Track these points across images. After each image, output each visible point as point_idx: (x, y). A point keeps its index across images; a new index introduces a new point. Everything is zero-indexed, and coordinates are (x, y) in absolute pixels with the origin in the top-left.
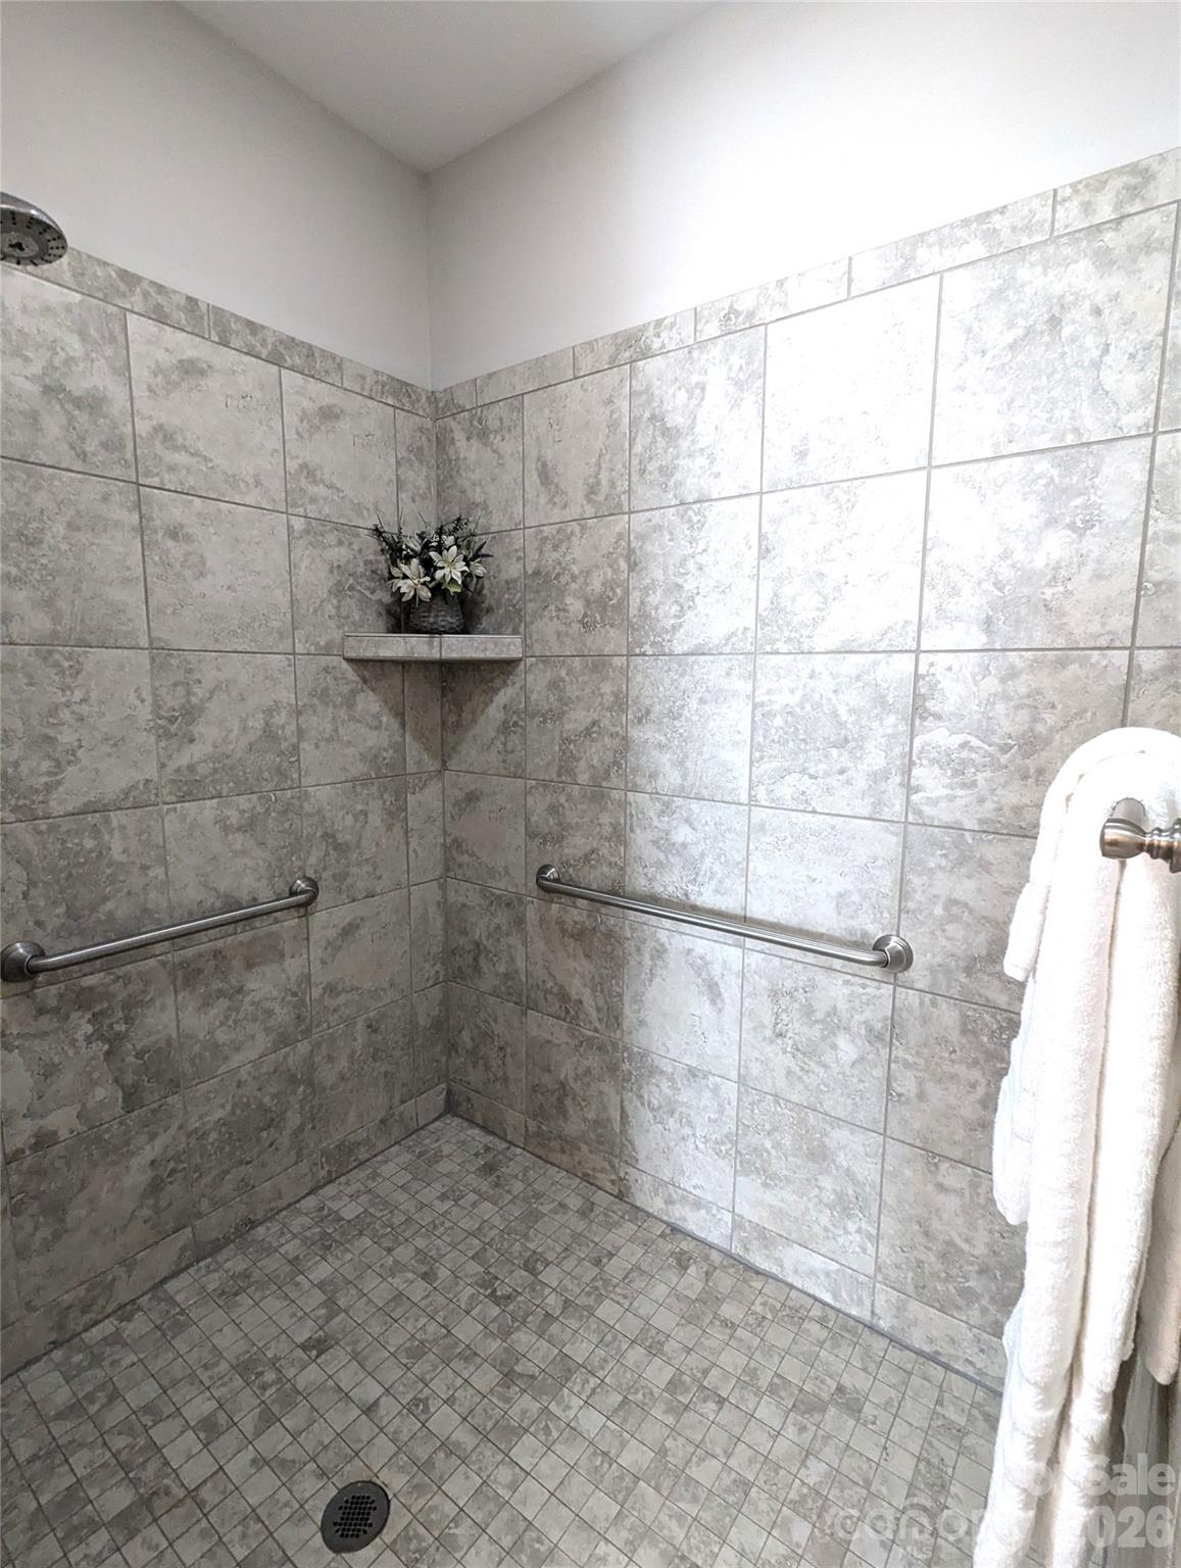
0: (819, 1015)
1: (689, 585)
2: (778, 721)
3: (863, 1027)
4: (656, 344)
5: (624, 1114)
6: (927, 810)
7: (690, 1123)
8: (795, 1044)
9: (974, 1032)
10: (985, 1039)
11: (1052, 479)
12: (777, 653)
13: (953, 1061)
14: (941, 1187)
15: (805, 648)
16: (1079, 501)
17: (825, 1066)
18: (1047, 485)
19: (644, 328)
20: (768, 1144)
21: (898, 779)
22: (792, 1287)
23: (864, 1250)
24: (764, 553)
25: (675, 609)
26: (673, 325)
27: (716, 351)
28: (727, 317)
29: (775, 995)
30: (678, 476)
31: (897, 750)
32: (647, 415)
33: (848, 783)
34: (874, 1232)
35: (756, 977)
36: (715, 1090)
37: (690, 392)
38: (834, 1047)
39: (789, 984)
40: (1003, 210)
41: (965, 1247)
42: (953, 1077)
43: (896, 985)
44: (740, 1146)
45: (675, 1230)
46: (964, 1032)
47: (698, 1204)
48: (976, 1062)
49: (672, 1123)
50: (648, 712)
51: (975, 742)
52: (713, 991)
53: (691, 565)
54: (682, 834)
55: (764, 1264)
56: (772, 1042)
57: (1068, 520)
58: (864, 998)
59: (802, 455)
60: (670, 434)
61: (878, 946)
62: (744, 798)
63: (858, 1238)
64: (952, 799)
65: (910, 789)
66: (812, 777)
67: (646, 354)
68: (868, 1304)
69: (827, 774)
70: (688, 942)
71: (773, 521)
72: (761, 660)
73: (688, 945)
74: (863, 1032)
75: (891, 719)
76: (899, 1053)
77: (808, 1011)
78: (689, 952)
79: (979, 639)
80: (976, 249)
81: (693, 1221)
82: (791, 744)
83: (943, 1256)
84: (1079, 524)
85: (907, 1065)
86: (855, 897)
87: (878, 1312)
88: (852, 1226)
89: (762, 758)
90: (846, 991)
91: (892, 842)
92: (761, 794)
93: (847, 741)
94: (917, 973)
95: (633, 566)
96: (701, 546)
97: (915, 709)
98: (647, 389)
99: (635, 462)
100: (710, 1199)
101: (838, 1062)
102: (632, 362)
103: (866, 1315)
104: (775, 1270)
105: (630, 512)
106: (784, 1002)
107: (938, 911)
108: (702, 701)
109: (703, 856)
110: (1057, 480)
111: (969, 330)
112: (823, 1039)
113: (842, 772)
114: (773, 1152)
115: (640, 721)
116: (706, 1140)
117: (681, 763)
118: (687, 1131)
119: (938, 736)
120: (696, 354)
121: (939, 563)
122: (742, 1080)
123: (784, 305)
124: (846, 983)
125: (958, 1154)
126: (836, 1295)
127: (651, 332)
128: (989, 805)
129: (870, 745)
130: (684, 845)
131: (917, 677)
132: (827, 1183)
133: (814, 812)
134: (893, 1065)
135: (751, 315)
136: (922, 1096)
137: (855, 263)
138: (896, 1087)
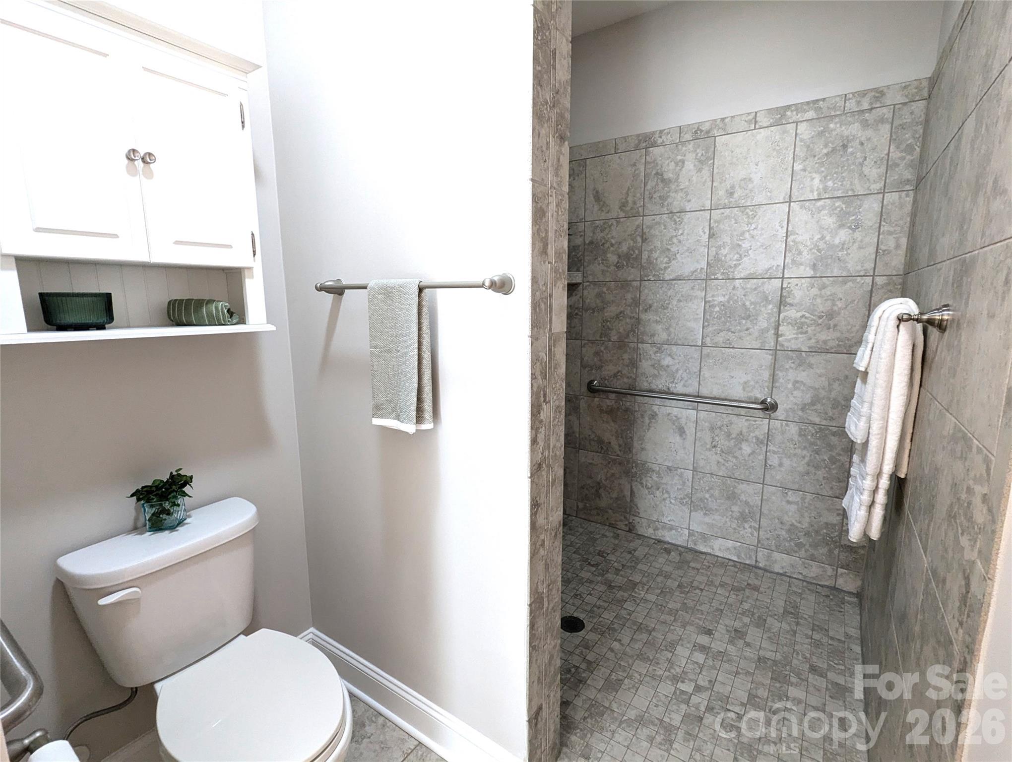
0: (733, 436)
1: (674, 249)
2: (717, 309)
3: (754, 438)
4: (660, 141)
5: (632, 492)
6: (786, 344)
7: (668, 492)
8: (722, 449)
9: (804, 435)
10: (809, 437)
11: (842, 209)
12: (717, 279)
13: (795, 448)
14: (789, 502)
15: (731, 277)
16: (853, 218)
17: (736, 458)
18: (840, 211)
19: (654, 133)
20: (707, 496)
21: (773, 332)
22: (718, 556)
23: (752, 535)
24: (711, 236)
25: (666, 259)
26: (668, 133)
27: (690, 146)
28: (696, 132)
29: (712, 429)
30: (669, 200)
31: (773, 320)
32: (654, 172)
33: (750, 334)
34: (757, 526)
35: (703, 422)
36: (681, 476)
37: (677, 164)
38: (740, 449)
39: (719, 424)
40: (824, 100)
41: (799, 525)
42: (795, 455)
43: (770, 419)
44: (693, 499)
45: (659, 541)
46: (800, 435)
47: (671, 528)
48: (805, 448)
49: (658, 493)
50: (650, 306)
51: (807, 315)
52: (681, 431)
53: (675, 240)
54: (667, 361)
55: (704, 550)
56: (710, 450)
57: (849, 225)
58: (755, 426)
59: (732, 194)
60: (666, 182)
61: (763, 402)
62: (700, 343)
63: (750, 530)
64: (796, 339)
65: (777, 335)
66: (733, 332)
67: (654, 145)
68: (754, 559)
69: (740, 331)
70: (669, 410)
71: (715, 222)
72: (709, 282)
73: (670, 411)
74: (754, 441)
75: (770, 306)
76: (771, 447)
77: (729, 435)
78: (669, 414)
79: (810, 272)
80: (811, 114)
81: (669, 537)
82: (723, 319)
83: (789, 531)
84: (853, 227)
85: (774, 453)
86: (752, 383)
87: (758, 560)
88: (747, 526)
89: (709, 325)
90: (746, 424)
91: (768, 358)
92: (708, 341)
93: (749, 316)
94: (780, 413)
95: (644, 240)
96: (680, 232)
97: (781, 302)
98: (655, 160)
99: (647, 193)
100: (677, 525)
101: (742, 455)
102: (646, 148)
103: (753, 563)
104: (709, 551)
105: (644, 216)
106: (717, 432)
107: (790, 386)
108: (679, 301)
109: (677, 370)
110: (844, 209)
111: (808, 147)
112: (735, 445)
113: (747, 330)
114: (710, 499)
115: (646, 311)
116: (676, 498)
117: (668, 329)
118: (666, 495)
119: (791, 313)
120: (680, 147)
121: (793, 241)
122: (695, 470)
123: (724, 130)
124: (747, 420)
125: (796, 487)
126: (738, 557)
127: (657, 135)
128: (813, 341)
129: (760, 318)
130: (668, 366)
131: (782, 288)
132: (735, 509)
133: (733, 348)
134: (768, 453)
135: (708, 132)
136: (781, 465)
137: (758, 115)
138: (769, 462)
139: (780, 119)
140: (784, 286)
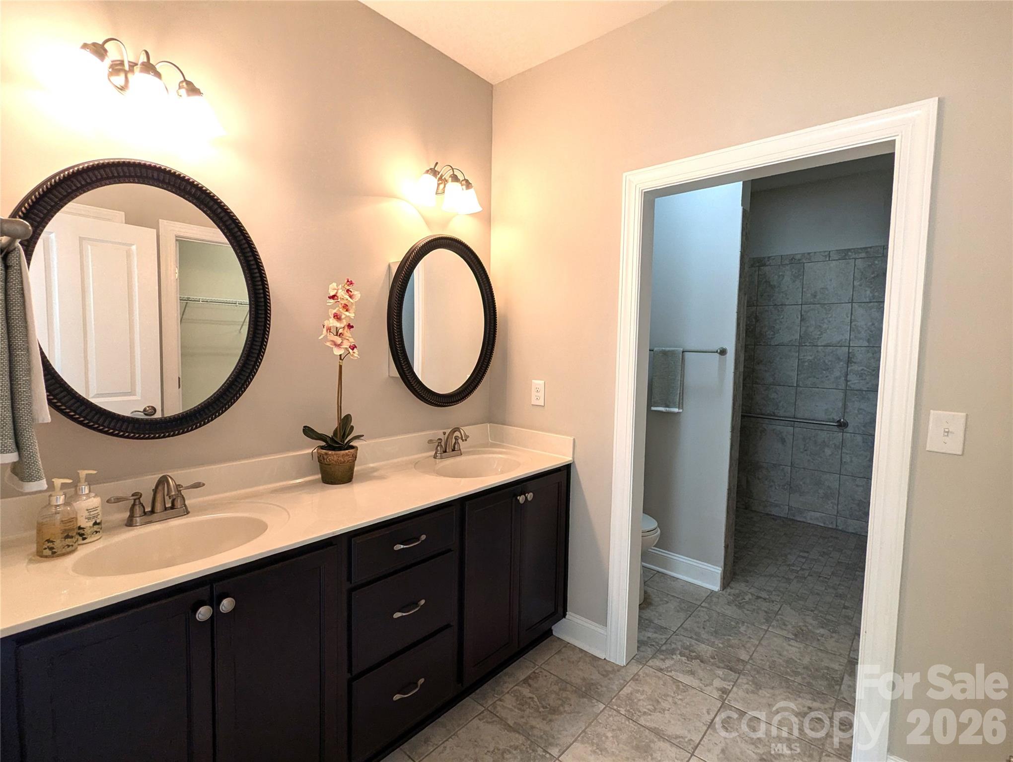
0: (819, 443)
1: (777, 327)
2: (806, 364)
3: (833, 445)
4: (768, 263)
5: (748, 482)
6: (852, 386)
7: (773, 481)
8: (811, 452)
12: (806, 346)
13: (861, 451)
14: (857, 486)
15: (815, 344)
17: (821, 457)
19: (764, 258)
20: (801, 483)
21: (843, 378)
22: (810, 523)
23: (833, 507)
24: (802, 319)
25: (772, 333)
26: (773, 259)
27: (788, 267)
28: (792, 259)
29: (804, 439)
30: (774, 297)
31: (843, 371)
32: (764, 280)
33: (829, 380)
34: (836, 502)
35: (798, 435)
36: (783, 470)
37: (779, 276)
38: (824, 452)
39: (809, 435)
40: (871, 248)
41: (865, 501)
42: (860, 455)
43: (843, 432)
44: (792, 485)
45: (767, 514)
46: (863, 442)
47: (776, 506)
49: (766, 482)
50: (761, 361)
52: (783, 441)
53: (778, 321)
54: (774, 396)
55: (800, 519)
56: (803, 453)
58: (833, 437)
59: (815, 296)
60: (773, 287)
61: (839, 421)
62: (795, 385)
63: (831, 505)
64: (859, 383)
65: (847, 381)
66: (817, 378)
67: (764, 265)
68: (835, 523)
69: (822, 378)
70: (774, 427)
71: (805, 312)
72: (800, 348)
73: (774, 428)
75: (842, 363)
76: (844, 450)
77: (815, 442)
78: (774, 430)
79: (866, 344)
80: (863, 255)
81: (775, 511)
82: (810, 370)
83: (858, 505)
85: (847, 454)
86: (831, 410)
87: (838, 525)
88: (829, 502)
89: (801, 374)
90: (827, 435)
91: (841, 395)
92: (801, 384)
93: (828, 369)
94: (850, 429)
95: (757, 321)
96: (782, 317)
97: (848, 361)
98: (765, 274)
99: (759, 293)
100: (780, 503)
101: (825, 455)
102: (759, 267)
103: (834, 527)
104: (804, 520)
105: (757, 306)
106: (808, 441)
107: (856, 412)
108: (781, 358)
109: (780, 402)
111: (862, 272)
112: (820, 449)
113: (827, 377)
114: (803, 485)
115: (758, 364)
116: (779, 486)
117: (773, 375)
118: (772, 484)
119: (855, 367)
120: (781, 267)
121: (855, 325)
122: (792, 465)
123: (810, 259)
124: (828, 433)
125: (861, 475)
126: (824, 523)
127: (766, 260)
128: (870, 384)
129: (835, 370)
130: (774, 399)
131: (849, 353)
132: (821, 491)
133: (818, 388)
134: (843, 454)
135: (799, 260)
136: (851, 461)
137: (831, 253)
138: (844, 460)
139: (845, 256)
140: (850, 351)
